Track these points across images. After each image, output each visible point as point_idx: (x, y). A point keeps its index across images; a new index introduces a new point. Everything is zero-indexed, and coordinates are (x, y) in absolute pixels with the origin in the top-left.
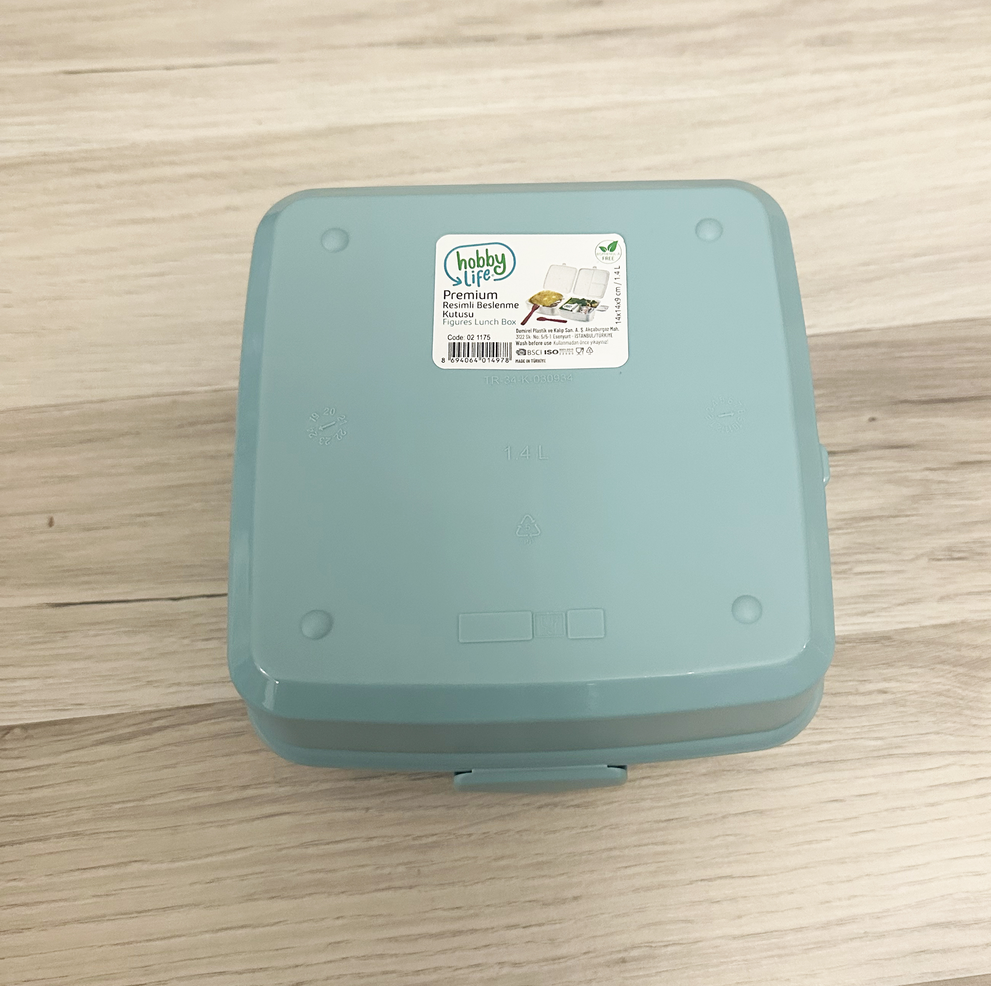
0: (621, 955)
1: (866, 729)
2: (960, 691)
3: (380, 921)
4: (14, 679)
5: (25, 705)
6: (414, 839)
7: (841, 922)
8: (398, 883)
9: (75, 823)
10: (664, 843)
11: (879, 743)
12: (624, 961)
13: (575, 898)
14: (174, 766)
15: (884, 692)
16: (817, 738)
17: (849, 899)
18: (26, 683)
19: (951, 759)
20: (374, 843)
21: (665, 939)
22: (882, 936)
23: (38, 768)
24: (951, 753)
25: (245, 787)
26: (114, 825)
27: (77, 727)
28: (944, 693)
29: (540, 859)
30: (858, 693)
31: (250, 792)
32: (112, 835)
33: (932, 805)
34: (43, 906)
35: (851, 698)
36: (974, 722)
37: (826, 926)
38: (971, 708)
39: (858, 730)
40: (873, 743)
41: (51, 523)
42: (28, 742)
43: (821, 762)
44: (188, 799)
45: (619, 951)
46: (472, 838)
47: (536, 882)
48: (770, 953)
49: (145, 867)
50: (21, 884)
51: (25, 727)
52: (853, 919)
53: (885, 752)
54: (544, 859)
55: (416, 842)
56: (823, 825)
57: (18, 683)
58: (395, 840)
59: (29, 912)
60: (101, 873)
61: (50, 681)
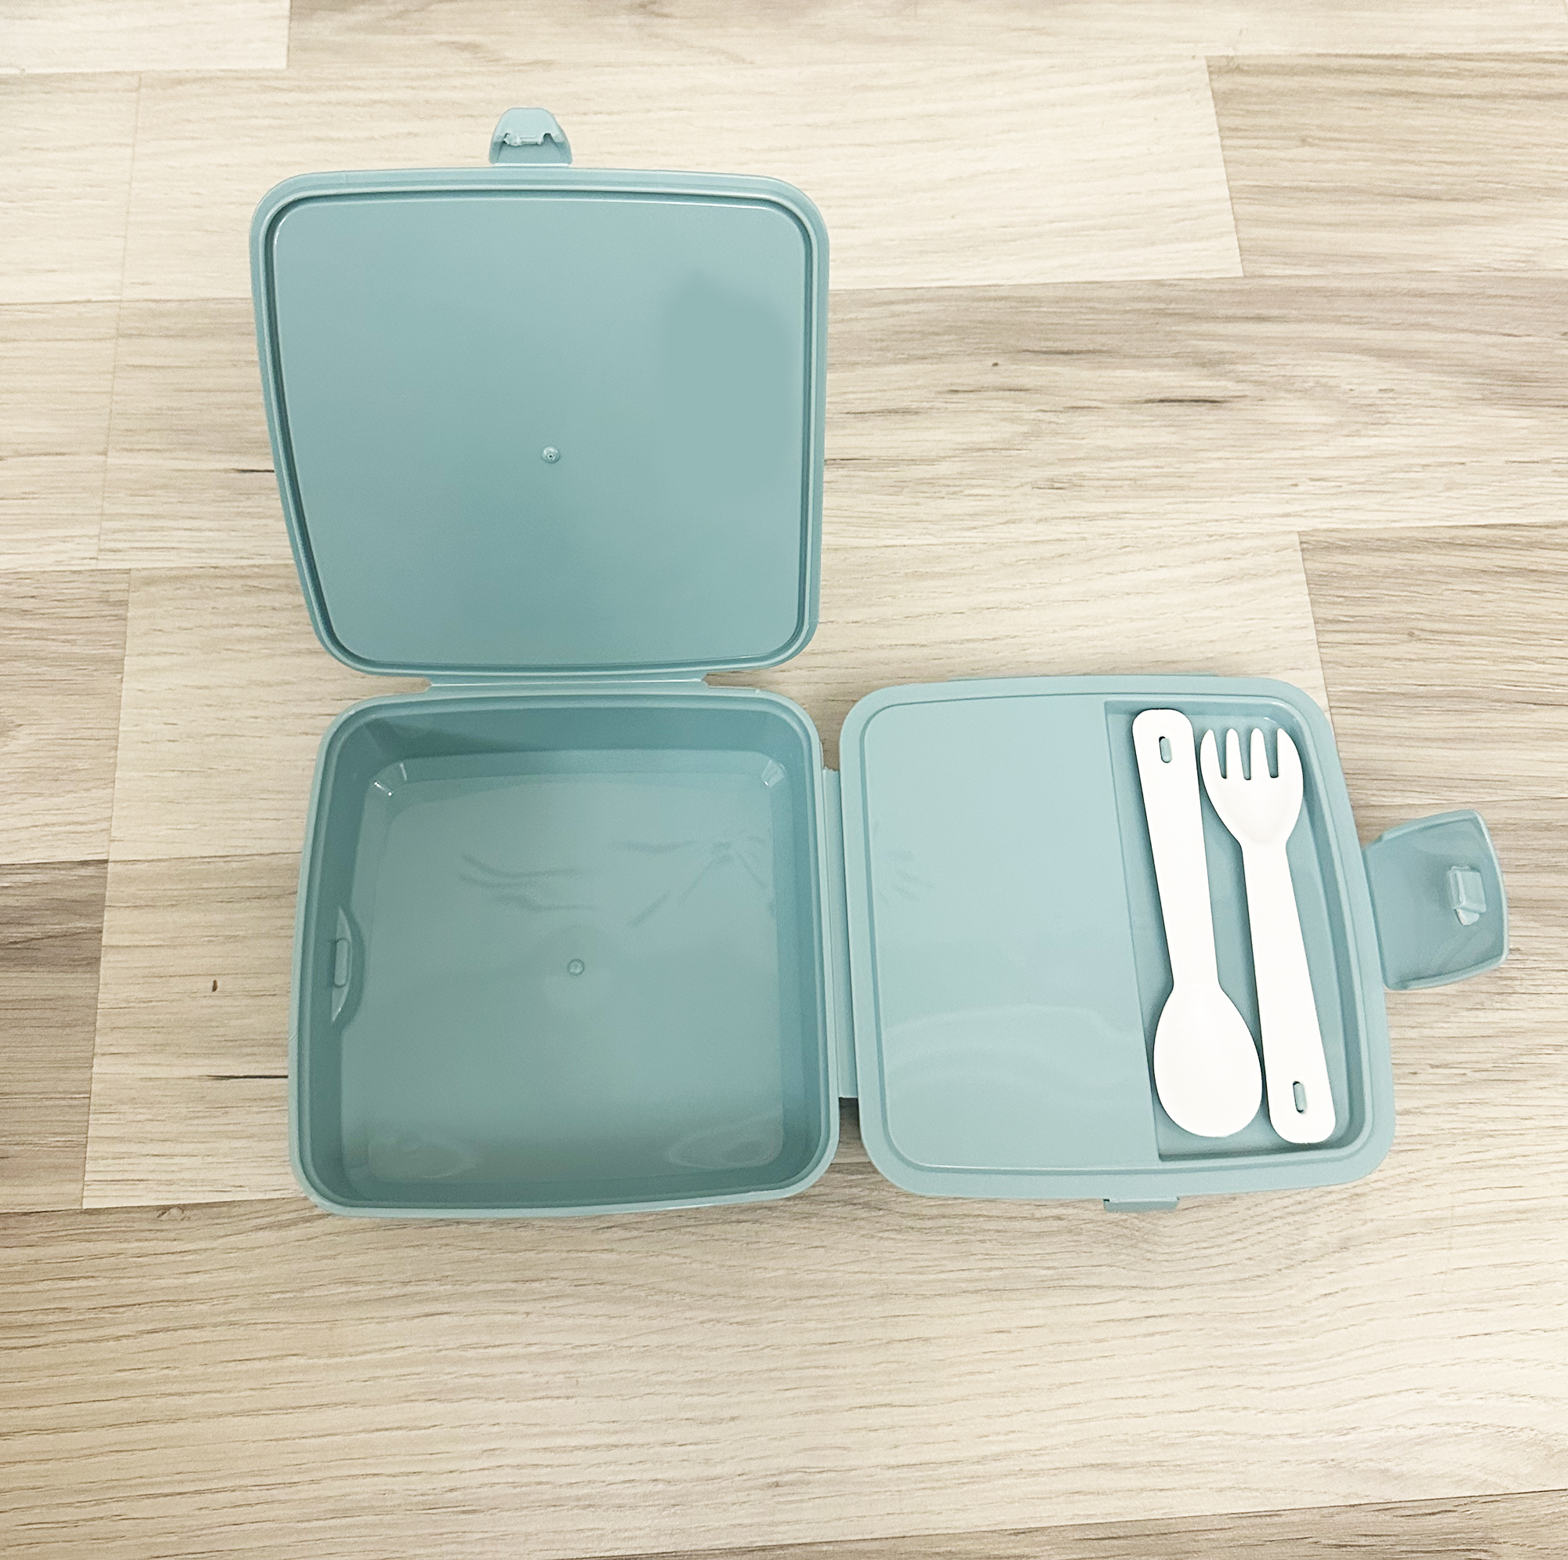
0: (774, 1479)
1: (1038, 1258)
2: (1136, 1221)
3: (536, 1430)
4: (172, 1156)
5: (182, 1183)
6: (573, 1348)
7: (996, 1458)
8: (556, 1393)
9: (231, 1312)
10: (825, 1367)
11: (1050, 1272)
12: (777, 1485)
13: (733, 1419)
14: (334, 1257)
15: (1059, 1218)
16: (988, 1264)
17: (1006, 1434)
18: (185, 1160)
19: (1122, 1294)
20: (533, 1349)
21: (821, 1465)
22: (1035, 1474)
23: (195, 1251)
24: (1123, 1288)
25: (405, 1283)
26: (273, 1316)
27: (235, 1211)
28: (1121, 1223)
29: (699, 1376)
30: (1033, 1218)
31: (410, 1289)
32: (270, 1326)
33: (1099, 1341)
34: (197, 1396)
35: (1025, 1222)
36: (1149, 1255)
37: (981, 1460)
38: (1145, 1241)
39: (1031, 1258)
40: (1044, 1272)
41: (215, 988)
42: (186, 1224)
43: (990, 1290)
44: (347, 1293)
45: (773, 1475)
46: (633, 1350)
47: (696, 1399)
48: (923, 1485)
49: (302, 1361)
50: (176, 1372)
51: (183, 1208)
52: (1008, 1455)
53: (1056, 1283)
54: (704, 1376)
55: (576, 1352)
56: (987, 1356)
57: (176, 1160)
58: (555, 1348)
59: (183, 1402)
60: (257, 1365)
61: (210, 1159)
